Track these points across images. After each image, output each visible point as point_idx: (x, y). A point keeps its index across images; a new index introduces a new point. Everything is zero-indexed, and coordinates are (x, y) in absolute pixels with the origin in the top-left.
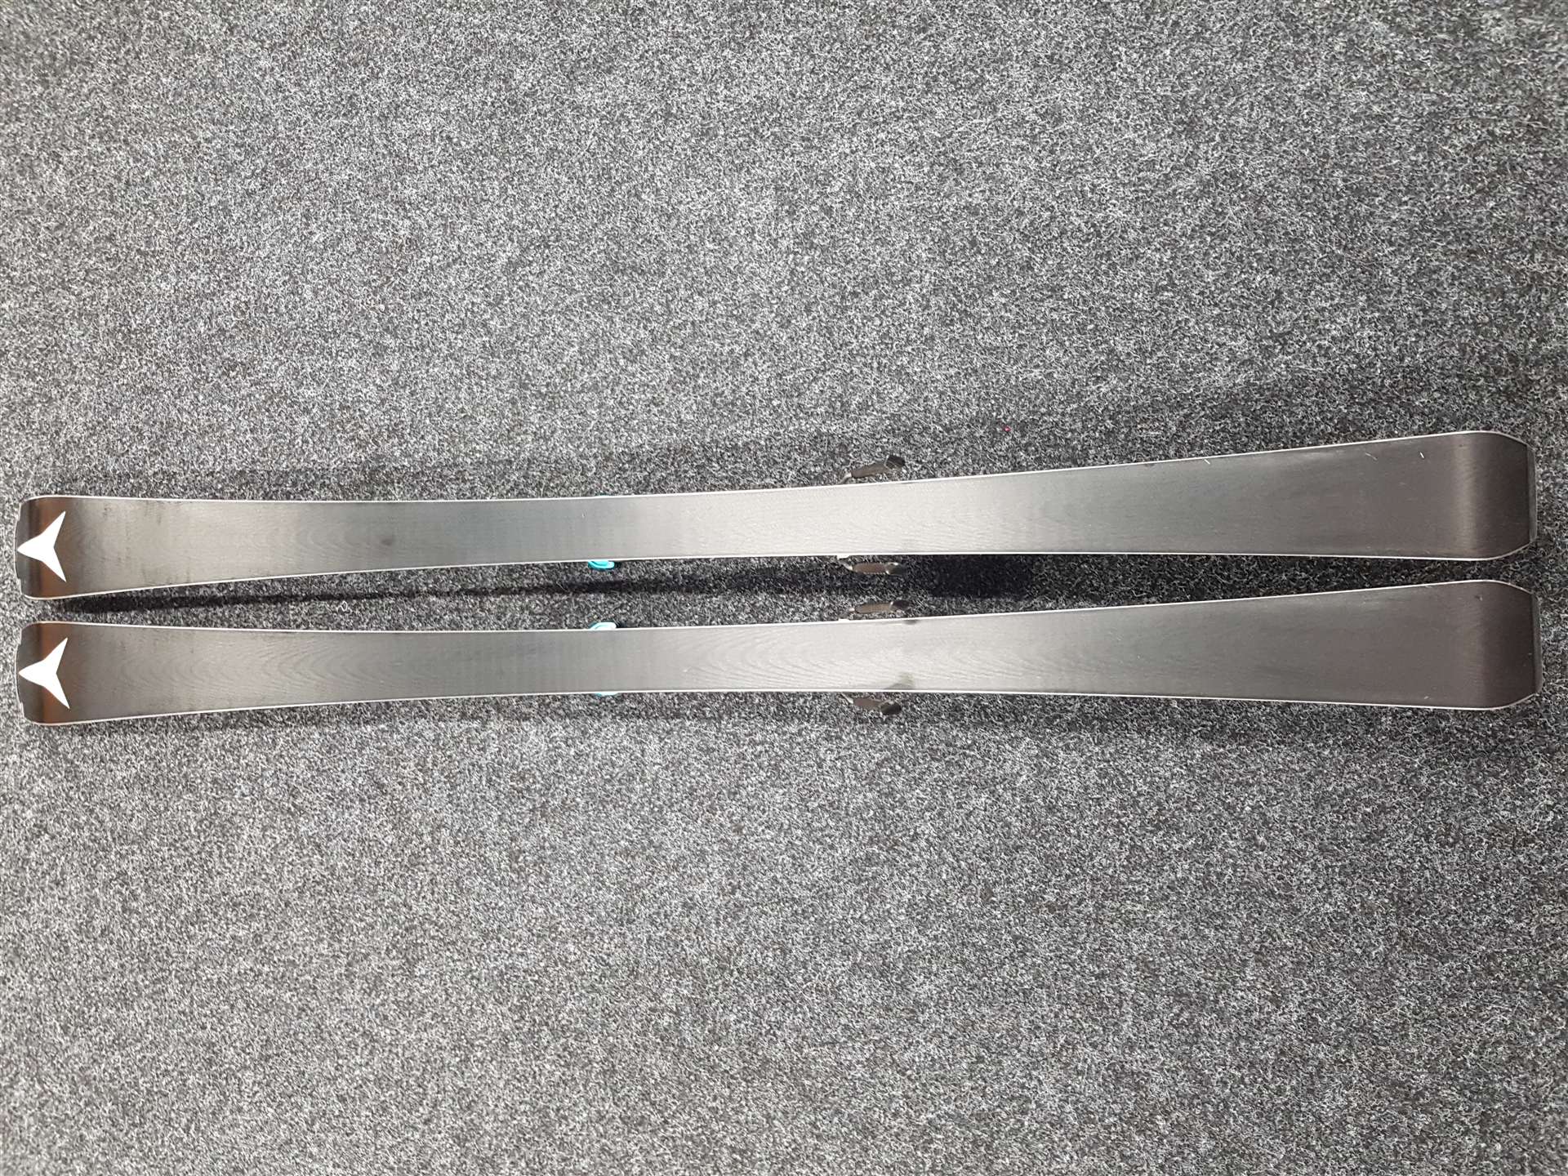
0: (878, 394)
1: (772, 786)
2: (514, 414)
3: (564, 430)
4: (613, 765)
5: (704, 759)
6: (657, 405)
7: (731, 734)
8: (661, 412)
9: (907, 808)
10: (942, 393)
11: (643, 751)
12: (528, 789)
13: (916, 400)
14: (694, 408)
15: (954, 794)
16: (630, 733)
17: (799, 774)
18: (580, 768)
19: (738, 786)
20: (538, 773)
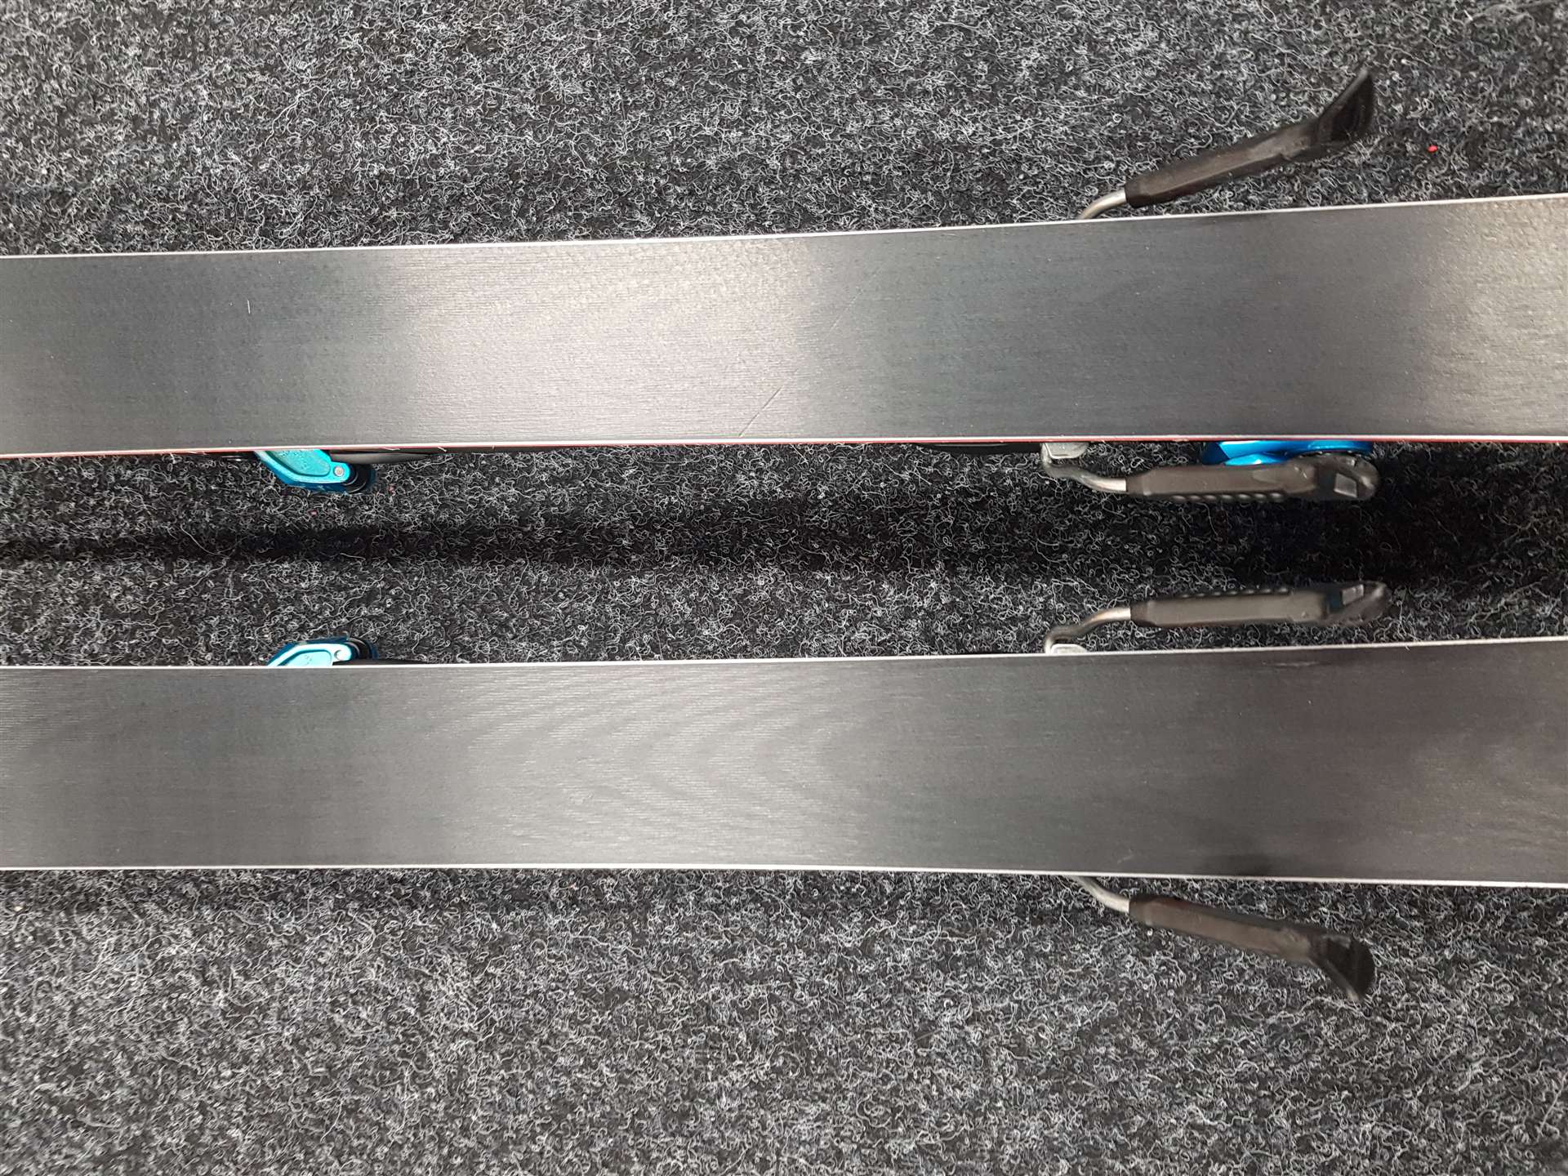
0: (1092, 45)
1: (789, 1095)
2: (77, 68)
3: (218, 114)
4: (336, 1034)
5: (596, 1019)
6: (483, 54)
7: (674, 950)
8: (494, 72)
9: (1160, 1154)
10: (1261, 49)
11: (423, 998)
12: (91, 1102)
13: (1192, 64)
14: (586, 63)
15: (1291, 1116)
16: (387, 949)
17: (866, 1063)
18: (242, 1044)
19: (691, 1096)
20: (119, 1059)
